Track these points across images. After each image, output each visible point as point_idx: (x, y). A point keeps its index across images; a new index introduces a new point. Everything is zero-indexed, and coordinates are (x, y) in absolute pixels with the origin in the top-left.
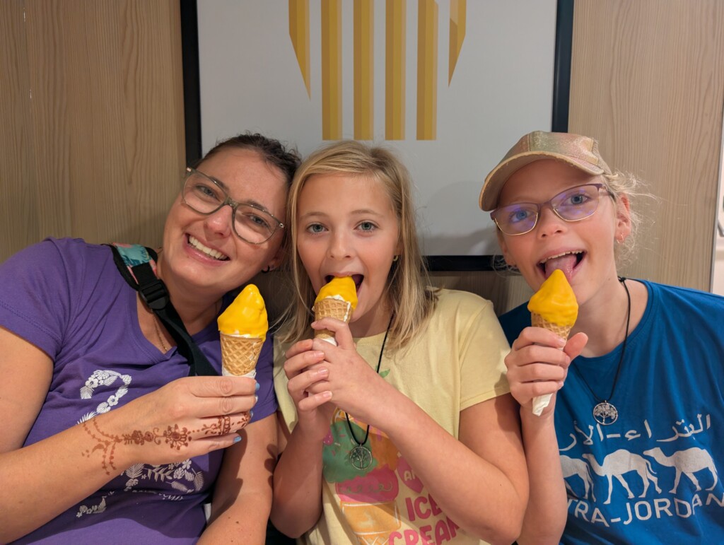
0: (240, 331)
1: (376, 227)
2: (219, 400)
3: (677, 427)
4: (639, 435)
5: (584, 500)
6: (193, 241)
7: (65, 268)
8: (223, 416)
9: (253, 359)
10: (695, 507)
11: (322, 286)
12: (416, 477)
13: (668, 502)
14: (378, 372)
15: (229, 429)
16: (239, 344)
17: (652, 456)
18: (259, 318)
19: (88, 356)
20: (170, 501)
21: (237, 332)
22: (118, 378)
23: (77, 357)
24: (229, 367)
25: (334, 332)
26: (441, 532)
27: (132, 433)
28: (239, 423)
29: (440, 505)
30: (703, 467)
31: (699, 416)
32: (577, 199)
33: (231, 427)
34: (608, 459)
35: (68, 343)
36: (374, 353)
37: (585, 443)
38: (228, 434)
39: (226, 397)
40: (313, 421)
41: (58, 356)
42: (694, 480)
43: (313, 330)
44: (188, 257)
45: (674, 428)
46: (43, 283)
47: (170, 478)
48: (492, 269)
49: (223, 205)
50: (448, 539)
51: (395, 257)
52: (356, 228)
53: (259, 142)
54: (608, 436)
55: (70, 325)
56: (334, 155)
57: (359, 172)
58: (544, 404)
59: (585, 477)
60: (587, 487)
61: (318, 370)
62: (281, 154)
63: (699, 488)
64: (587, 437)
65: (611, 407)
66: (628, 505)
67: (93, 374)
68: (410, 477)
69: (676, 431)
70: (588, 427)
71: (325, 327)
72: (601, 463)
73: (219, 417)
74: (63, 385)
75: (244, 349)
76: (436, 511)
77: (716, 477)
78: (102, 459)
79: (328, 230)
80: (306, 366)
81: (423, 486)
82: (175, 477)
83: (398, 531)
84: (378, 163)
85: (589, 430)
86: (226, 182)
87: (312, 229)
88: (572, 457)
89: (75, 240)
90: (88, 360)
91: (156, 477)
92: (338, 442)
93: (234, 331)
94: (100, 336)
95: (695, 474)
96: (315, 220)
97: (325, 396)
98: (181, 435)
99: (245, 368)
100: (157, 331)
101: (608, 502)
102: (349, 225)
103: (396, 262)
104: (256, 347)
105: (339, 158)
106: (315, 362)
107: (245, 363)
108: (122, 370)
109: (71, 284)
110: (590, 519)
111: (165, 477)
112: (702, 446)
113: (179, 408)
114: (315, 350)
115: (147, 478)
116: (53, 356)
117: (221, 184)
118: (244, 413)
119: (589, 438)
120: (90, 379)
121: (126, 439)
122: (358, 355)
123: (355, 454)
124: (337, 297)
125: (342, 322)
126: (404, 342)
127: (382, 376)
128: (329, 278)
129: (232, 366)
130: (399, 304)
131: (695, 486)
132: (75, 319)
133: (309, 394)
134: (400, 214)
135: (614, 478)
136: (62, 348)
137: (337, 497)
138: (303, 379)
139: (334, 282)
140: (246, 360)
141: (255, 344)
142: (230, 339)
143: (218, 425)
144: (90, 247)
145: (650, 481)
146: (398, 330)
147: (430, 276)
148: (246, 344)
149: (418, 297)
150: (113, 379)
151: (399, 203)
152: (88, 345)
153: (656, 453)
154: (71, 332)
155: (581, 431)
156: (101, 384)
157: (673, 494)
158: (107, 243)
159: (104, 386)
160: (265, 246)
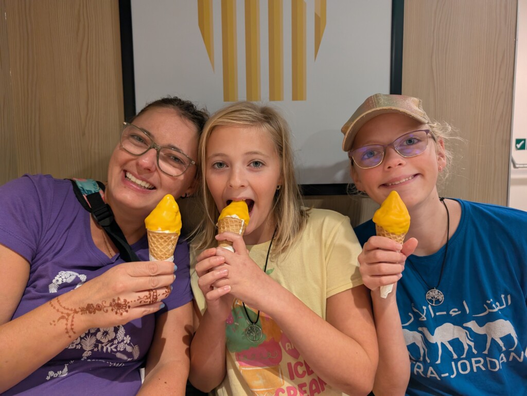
0: (162, 228)
1: (263, 164)
2: (149, 278)
3: (487, 304)
4: (460, 312)
5: (420, 362)
6: (129, 175)
7: (39, 197)
8: (152, 290)
9: (171, 248)
10: (502, 363)
11: (224, 207)
12: (294, 348)
13: (482, 360)
14: (265, 271)
15: (156, 298)
16: (162, 238)
17: (470, 327)
18: (175, 219)
19: (54, 260)
20: (115, 367)
21: (160, 229)
22: (77, 277)
23: (46, 261)
24: (155, 255)
25: (232, 242)
26: (314, 387)
27: (86, 305)
28: (163, 294)
29: (312, 368)
30: (507, 333)
31: (503, 296)
32: (410, 141)
33: (158, 297)
34: (438, 330)
35: (40, 251)
36: (262, 256)
37: (420, 319)
38: (156, 303)
39: (153, 276)
40: (217, 308)
41: (33, 260)
42: (501, 343)
43: (217, 241)
44: (125, 187)
45: (485, 305)
46: (23, 207)
47: (115, 350)
48: (346, 194)
49: (150, 148)
50: (319, 392)
51: (278, 187)
52: (248, 165)
53: (176, 103)
54: (437, 314)
55: (42, 238)
56: (233, 112)
57: (251, 124)
58: (388, 291)
59: (420, 344)
60: (422, 352)
61: (220, 270)
62: (192, 111)
63: (504, 349)
64: (422, 315)
65: (439, 292)
66: (453, 363)
67: (58, 274)
68: (290, 348)
69: (487, 308)
70: (422, 307)
71: (225, 239)
72: (433, 334)
73: (149, 290)
74: (36, 283)
75: (165, 241)
76: (310, 372)
77: (516, 341)
78: (65, 327)
79: (228, 166)
80: (211, 267)
81: (299, 355)
82: (118, 349)
83: (282, 387)
84: (266, 118)
85: (423, 310)
86: (152, 132)
87: (216, 166)
88: (411, 330)
89: (45, 176)
90: (55, 263)
91: (105, 350)
92: (237, 323)
93: (158, 228)
94: (63, 245)
95: (501, 339)
96: (218, 159)
97: (225, 289)
98: (122, 305)
99: (166, 255)
100: (105, 242)
101: (439, 362)
102: (244, 163)
103: (279, 190)
104: (174, 239)
105: (236, 114)
106: (218, 264)
107: (166, 251)
108: (79, 270)
109: (43, 208)
110: (426, 375)
111: (111, 349)
112: (506, 318)
113: (120, 286)
114: (218, 256)
115: (98, 350)
116: (30, 261)
117: (149, 134)
118: (166, 287)
119: (424, 316)
120: (56, 278)
121: (82, 311)
122: (250, 258)
123: (250, 331)
124: (234, 216)
125: (238, 234)
126: (284, 249)
127: (268, 274)
128: (229, 202)
129: (157, 254)
130: (281, 220)
131: (501, 347)
132: (46, 233)
133: (214, 288)
134: (281, 155)
135: (442, 344)
136: (36, 255)
137: (237, 364)
138: (210, 277)
139: (232, 205)
140: (166, 249)
141: (173, 237)
142: (155, 235)
143: (149, 296)
144: (56, 181)
145: (468, 345)
146: (280, 240)
147: (303, 199)
148: (167, 237)
149: (295, 215)
150: (73, 278)
151: (281, 147)
152: (54, 252)
153: (472, 325)
154: (43, 242)
155: (417, 311)
156: (64, 282)
157: (485, 354)
158: (69, 178)
159: (66, 283)
160: (182, 177)
